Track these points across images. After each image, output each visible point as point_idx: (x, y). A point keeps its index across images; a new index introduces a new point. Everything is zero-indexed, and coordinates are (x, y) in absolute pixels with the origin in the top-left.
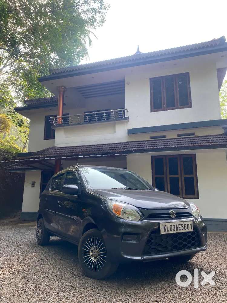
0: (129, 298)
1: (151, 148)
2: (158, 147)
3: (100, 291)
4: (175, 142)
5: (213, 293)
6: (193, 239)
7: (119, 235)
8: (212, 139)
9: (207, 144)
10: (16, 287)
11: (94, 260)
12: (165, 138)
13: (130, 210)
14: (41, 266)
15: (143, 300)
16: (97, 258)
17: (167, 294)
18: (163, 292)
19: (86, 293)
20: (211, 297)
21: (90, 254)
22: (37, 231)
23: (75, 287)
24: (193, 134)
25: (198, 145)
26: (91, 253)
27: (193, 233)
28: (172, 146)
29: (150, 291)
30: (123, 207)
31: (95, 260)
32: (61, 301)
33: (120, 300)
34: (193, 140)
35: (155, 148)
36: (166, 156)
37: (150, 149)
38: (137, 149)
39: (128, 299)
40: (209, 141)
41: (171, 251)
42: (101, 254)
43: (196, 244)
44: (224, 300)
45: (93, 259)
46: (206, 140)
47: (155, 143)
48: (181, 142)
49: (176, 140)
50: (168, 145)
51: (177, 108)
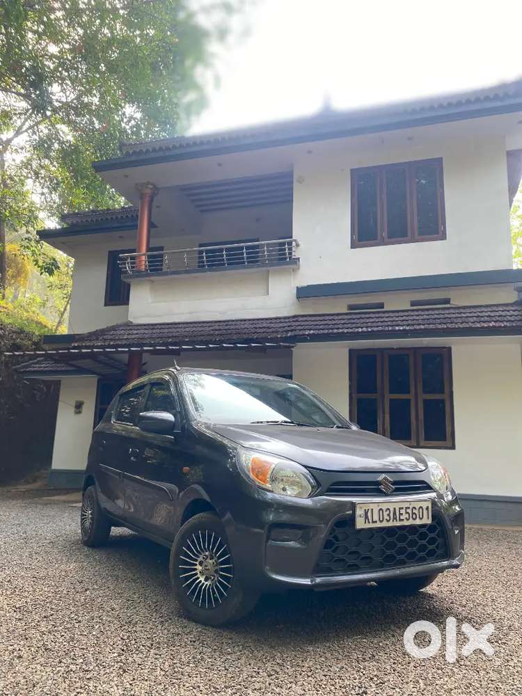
0: (278, 670)
1: (350, 330)
2: (365, 329)
3: (215, 652)
4: (404, 318)
5: (469, 663)
6: (432, 541)
7: (262, 528)
8: (489, 314)
9: (478, 325)
10: (27, 639)
11: (206, 583)
12: (383, 307)
13: (289, 473)
14: (88, 592)
15: (310, 674)
16: (213, 578)
17: (366, 663)
18: (358, 658)
19: (183, 657)
20: (464, 671)
21: (196, 569)
22: (83, 515)
23: (159, 643)
24: (447, 301)
25: (457, 327)
26: (199, 568)
27: (431, 528)
28: (397, 328)
29: (328, 655)
30: (274, 466)
31: (208, 583)
32: (124, 671)
33: (258, 673)
34: (446, 316)
35: (358, 332)
36: (382, 350)
37: (347, 333)
38: (316, 332)
39: (277, 673)
40: (482, 319)
41: (381, 566)
42: (222, 570)
43: (439, 552)
44: (492, 681)
45: (203, 581)
46: (476, 315)
47: (358, 319)
48: (417, 318)
49: (406, 314)
50: (388, 326)
51: (413, 240)
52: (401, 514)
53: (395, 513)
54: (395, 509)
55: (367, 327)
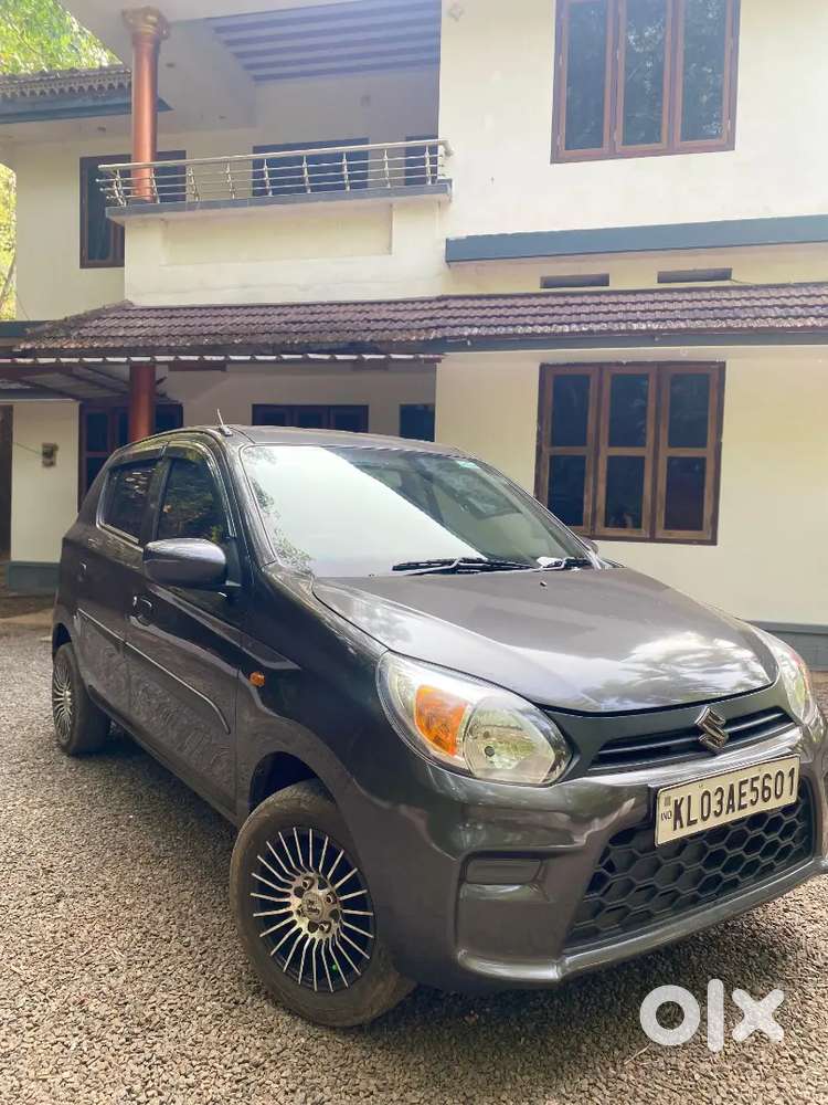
1: (547, 329)
2: (575, 328)
4: (647, 306)
6: (788, 831)
8: (805, 301)
9: (786, 324)
11: (311, 936)
12: (607, 284)
16: (326, 927)
21: (287, 904)
22: (55, 696)
24: (725, 275)
25: (745, 325)
26: (295, 902)
28: (635, 326)
30: (468, 711)
31: (317, 935)
34: (726, 303)
35: (562, 333)
36: (601, 366)
37: (543, 334)
38: (484, 331)
40: (792, 312)
42: (348, 918)
43: (797, 849)
45: (305, 931)
46: (778, 302)
47: (562, 306)
48: (671, 306)
49: (650, 297)
50: (618, 321)
51: (670, 151)
52: (742, 795)
53: (731, 796)
54: (732, 787)
55: (578, 323)
